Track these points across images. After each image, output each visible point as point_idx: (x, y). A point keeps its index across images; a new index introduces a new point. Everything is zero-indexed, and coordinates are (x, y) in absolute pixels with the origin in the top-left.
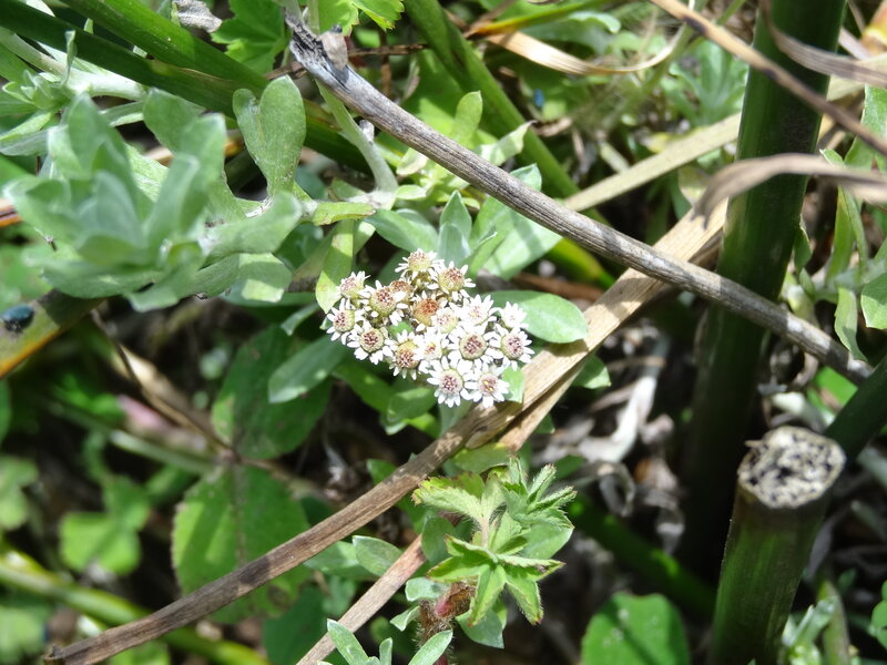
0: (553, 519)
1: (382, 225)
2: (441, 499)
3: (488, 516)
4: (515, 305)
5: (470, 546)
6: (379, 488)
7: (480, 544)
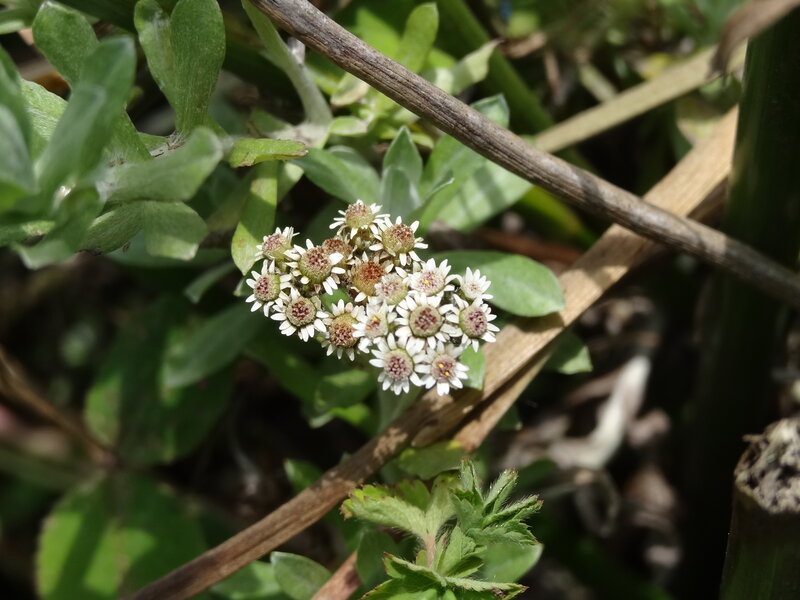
0: (513, 534)
1: (313, 168)
2: (377, 511)
3: (434, 532)
4: (478, 272)
5: (413, 567)
6: (305, 495)
7: (425, 563)
